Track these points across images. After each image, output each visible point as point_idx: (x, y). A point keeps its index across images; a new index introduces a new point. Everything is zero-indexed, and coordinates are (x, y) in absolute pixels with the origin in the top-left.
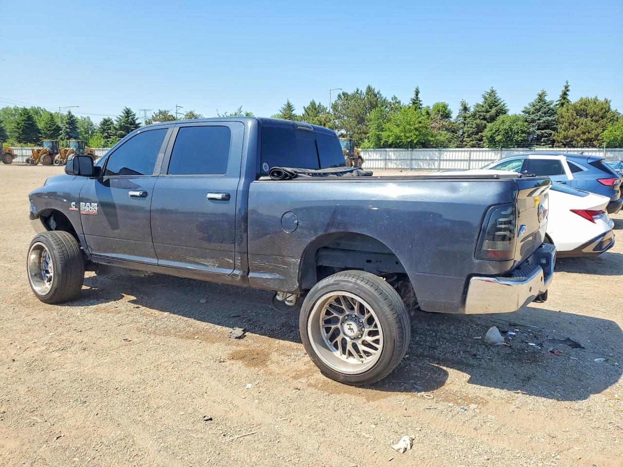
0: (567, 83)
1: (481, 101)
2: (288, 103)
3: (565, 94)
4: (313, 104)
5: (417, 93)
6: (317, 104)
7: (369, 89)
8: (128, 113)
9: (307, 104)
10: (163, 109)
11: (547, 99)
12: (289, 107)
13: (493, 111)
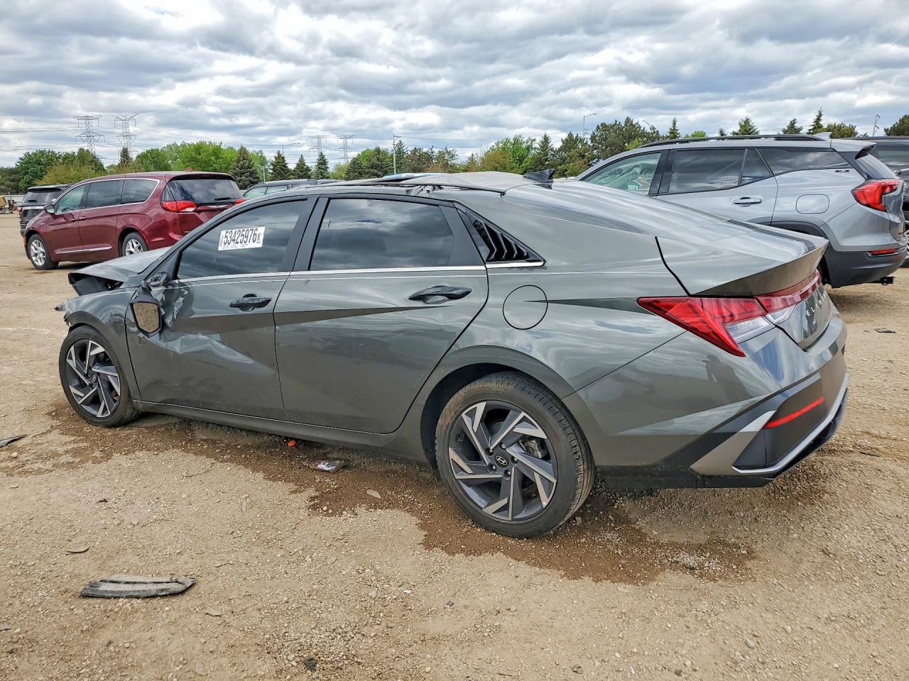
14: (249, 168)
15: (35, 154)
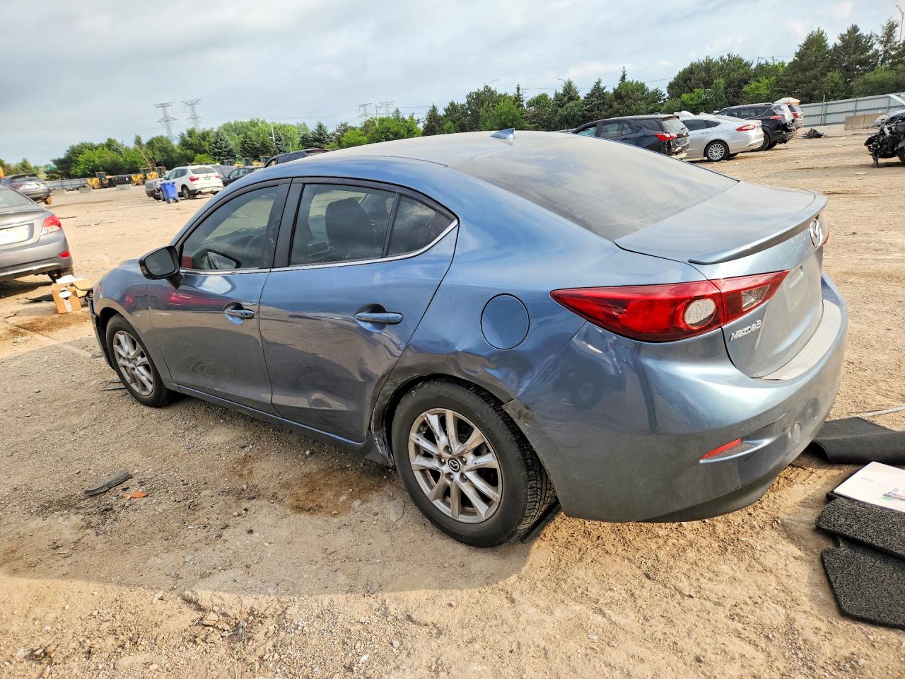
0: (624, 68)
1: (561, 92)
2: (434, 106)
3: (623, 77)
4: (452, 104)
5: (518, 89)
6: (456, 103)
7: (487, 87)
8: (320, 127)
9: (447, 106)
10: (343, 122)
11: (602, 85)
12: (434, 109)
13: (566, 98)
14: (225, 147)
15: (78, 146)
